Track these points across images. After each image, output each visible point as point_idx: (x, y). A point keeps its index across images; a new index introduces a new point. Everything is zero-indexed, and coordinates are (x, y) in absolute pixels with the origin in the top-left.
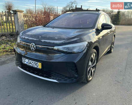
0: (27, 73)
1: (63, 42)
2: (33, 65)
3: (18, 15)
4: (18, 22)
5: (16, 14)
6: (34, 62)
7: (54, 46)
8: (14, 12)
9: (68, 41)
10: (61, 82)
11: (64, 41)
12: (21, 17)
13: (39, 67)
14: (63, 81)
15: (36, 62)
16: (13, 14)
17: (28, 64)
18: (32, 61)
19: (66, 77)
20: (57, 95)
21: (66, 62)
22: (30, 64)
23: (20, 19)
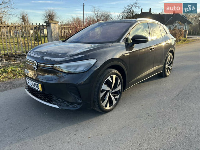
0: (31, 97)
1: (64, 59)
2: (35, 87)
3: (52, 28)
4: (51, 36)
5: (49, 26)
6: (35, 83)
7: (54, 65)
8: (46, 23)
9: (71, 58)
10: (62, 108)
11: (66, 59)
12: (55, 30)
13: (39, 89)
14: (65, 107)
15: (37, 84)
16: (46, 26)
17: (31, 86)
18: (34, 82)
19: (68, 102)
20: (59, 124)
21: (66, 84)
22: (32, 86)
23: (54, 33)
